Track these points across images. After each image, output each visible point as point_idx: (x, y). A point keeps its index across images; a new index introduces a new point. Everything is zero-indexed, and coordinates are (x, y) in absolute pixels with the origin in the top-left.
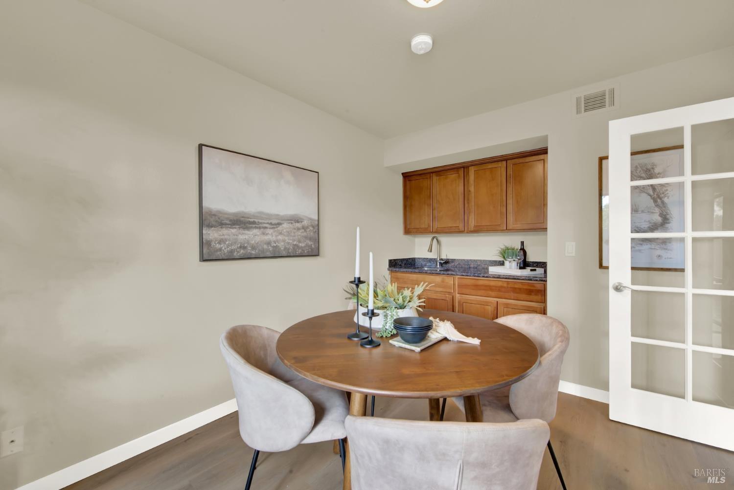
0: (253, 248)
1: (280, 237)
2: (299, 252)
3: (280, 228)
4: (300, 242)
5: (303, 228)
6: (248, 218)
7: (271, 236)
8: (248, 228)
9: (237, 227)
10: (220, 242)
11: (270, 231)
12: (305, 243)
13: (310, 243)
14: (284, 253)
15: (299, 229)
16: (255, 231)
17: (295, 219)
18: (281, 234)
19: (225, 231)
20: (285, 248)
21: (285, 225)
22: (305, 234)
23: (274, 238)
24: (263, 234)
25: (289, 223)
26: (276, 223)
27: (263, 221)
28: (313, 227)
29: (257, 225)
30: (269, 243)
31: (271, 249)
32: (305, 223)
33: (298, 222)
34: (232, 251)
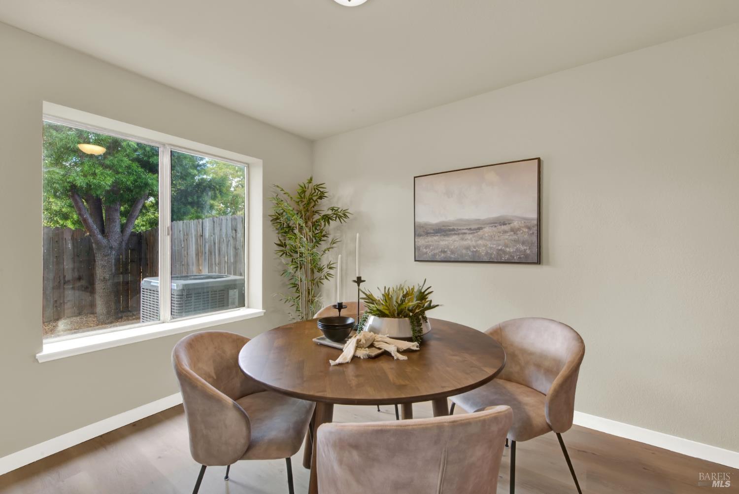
0: (453, 252)
1: (480, 242)
2: (505, 258)
3: (480, 233)
4: (507, 246)
5: (512, 230)
6: (448, 226)
7: (470, 240)
8: (447, 235)
9: (439, 234)
10: (427, 247)
11: (469, 237)
12: (515, 248)
13: (522, 248)
14: (486, 259)
15: (505, 232)
16: (455, 237)
17: (502, 222)
18: (481, 238)
19: (430, 239)
20: (487, 253)
21: (487, 230)
22: (515, 237)
23: (474, 243)
24: (462, 239)
25: (491, 227)
26: (476, 228)
27: (462, 228)
28: (529, 228)
29: (456, 232)
30: (468, 248)
31: (470, 254)
32: (516, 224)
33: (504, 224)
34: (434, 255)
